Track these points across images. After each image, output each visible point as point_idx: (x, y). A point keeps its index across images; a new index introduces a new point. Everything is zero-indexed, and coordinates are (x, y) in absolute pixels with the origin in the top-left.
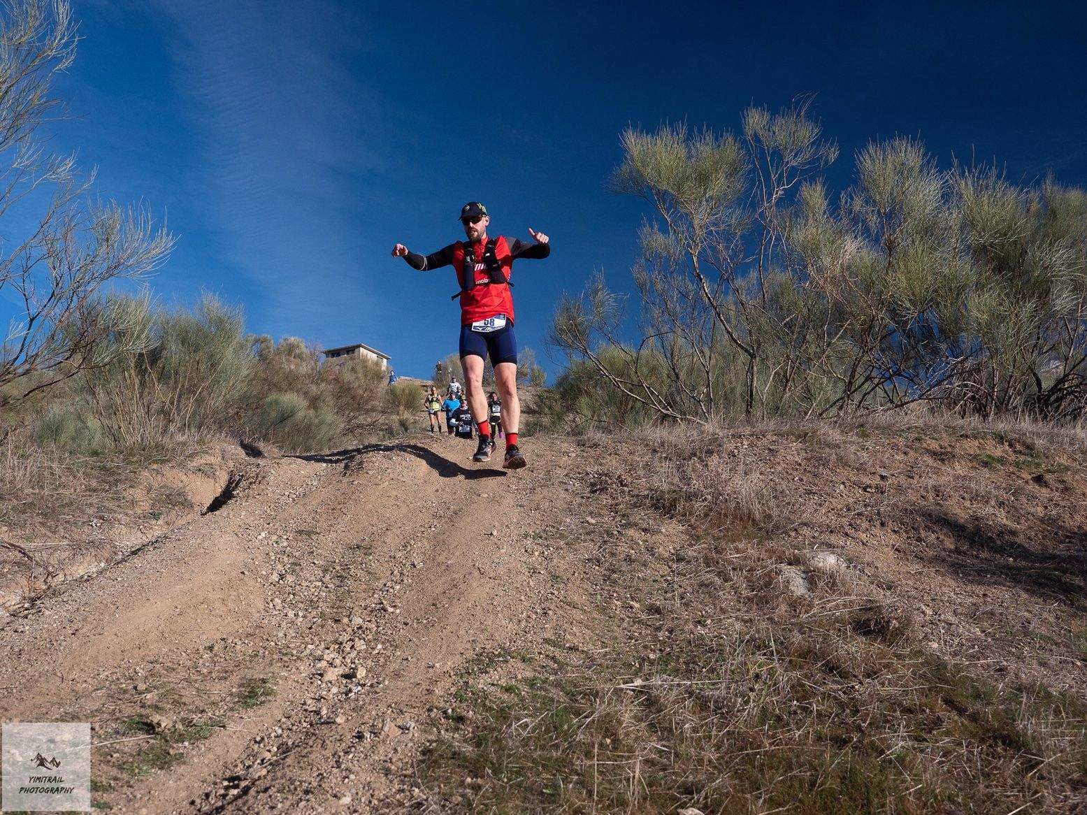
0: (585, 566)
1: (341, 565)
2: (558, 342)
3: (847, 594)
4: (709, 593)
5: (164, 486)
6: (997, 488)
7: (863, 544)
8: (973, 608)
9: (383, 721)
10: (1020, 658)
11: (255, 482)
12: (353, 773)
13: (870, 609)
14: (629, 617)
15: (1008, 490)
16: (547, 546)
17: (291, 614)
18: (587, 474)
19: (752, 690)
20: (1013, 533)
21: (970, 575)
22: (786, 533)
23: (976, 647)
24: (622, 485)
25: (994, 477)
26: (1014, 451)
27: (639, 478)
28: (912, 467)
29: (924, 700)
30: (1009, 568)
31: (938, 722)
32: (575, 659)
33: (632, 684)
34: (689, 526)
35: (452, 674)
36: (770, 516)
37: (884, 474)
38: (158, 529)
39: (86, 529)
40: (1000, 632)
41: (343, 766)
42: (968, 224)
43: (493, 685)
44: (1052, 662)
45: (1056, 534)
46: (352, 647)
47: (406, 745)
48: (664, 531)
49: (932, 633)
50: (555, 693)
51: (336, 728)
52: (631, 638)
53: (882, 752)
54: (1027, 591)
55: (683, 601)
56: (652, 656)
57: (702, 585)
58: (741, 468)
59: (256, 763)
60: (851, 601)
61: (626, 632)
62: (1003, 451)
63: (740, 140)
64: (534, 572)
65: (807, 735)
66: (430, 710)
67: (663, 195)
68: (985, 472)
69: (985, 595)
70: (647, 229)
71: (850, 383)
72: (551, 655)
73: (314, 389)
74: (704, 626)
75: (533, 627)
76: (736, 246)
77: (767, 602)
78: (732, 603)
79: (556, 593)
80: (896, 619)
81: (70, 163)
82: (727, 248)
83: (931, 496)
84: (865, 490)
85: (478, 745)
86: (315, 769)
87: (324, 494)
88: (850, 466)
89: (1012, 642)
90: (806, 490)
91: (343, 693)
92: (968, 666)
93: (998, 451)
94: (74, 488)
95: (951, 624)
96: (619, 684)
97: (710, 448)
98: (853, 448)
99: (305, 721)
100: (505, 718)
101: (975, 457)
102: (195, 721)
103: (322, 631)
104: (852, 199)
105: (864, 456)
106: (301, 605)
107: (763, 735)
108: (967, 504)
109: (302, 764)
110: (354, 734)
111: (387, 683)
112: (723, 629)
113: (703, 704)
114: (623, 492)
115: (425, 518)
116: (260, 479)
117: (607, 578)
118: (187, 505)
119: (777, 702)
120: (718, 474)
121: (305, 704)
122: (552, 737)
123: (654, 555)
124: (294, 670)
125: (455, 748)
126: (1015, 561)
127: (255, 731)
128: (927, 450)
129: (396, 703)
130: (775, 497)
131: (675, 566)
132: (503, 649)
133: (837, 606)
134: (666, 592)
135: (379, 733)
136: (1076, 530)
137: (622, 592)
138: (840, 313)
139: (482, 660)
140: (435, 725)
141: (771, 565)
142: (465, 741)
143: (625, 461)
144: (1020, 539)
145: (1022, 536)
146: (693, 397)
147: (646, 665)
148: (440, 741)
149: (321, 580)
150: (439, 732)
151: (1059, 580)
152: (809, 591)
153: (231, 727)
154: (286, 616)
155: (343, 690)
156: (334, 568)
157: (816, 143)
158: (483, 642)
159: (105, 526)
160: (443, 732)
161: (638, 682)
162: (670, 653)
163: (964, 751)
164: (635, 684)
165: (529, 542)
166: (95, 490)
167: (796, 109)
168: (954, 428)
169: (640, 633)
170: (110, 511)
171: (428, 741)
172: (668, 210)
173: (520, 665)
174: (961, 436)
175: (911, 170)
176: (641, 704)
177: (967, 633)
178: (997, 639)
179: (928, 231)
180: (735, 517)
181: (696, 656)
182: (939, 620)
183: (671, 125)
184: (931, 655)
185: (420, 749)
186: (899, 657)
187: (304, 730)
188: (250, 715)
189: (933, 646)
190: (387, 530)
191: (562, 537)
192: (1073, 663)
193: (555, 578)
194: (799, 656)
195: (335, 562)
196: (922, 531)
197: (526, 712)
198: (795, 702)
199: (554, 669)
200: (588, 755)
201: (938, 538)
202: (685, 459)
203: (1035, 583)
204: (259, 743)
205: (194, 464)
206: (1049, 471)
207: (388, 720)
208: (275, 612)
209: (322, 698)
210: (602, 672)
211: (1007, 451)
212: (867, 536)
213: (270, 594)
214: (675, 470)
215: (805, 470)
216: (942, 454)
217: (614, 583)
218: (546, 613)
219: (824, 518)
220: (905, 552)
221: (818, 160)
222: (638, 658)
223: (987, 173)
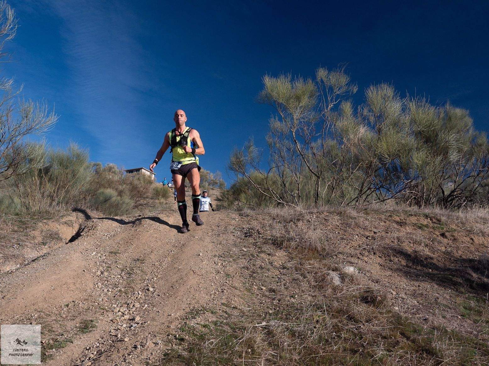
0: (241, 270)
1: (130, 268)
2: (232, 169)
3: (358, 284)
4: (297, 283)
5: (49, 230)
6: (425, 238)
7: (366, 262)
8: (414, 291)
9: (146, 340)
10: (434, 314)
11: (91, 229)
12: (131, 364)
13: (368, 291)
14: (261, 294)
15: (429, 239)
16: (225, 261)
17: (106, 290)
18: (243, 228)
19: (315, 327)
20: (432, 258)
21: (413, 277)
22: (332, 257)
23: (415, 309)
24: (259, 234)
25: (423, 233)
26: (432, 222)
27: (267, 231)
28: (388, 228)
29: (391, 333)
30: (430, 274)
31: (397, 343)
32: (236, 312)
33: (261, 324)
34: (288, 253)
35: (179, 319)
36: (325, 249)
37: (375, 231)
38: (45, 250)
39: (11, 249)
40: (426, 303)
41: (127, 361)
42: (413, 121)
43: (198, 324)
44: (448, 316)
45: (450, 259)
46: (134, 306)
47: (157, 351)
48: (277, 255)
49: (396, 303)
50: (226, 328)
51: (125, 343)
52: (261, 303)
53: (373, 356)
54: (437, 284)
55: (285, 287)
56: (270, 312)
57: (294, 279)
58: (312, 227)
59: (86, 359)
60: (360, 288)
61: (259, 300)
62: (427, 222)
63: (315, 82)
64: (218, 273)
65: (339, 348)
66: (168, 335)
67: (280, 105)
68: (420, 231)
69: (419, 286)
70: (272, 119)
71: (361, 190)
72: (225, 310)
73: (120, 187)
74: (294, 298)
75: (217, 297)
76: (312, 128)
77: (323, 288)
78: (307, 288)
79: (228, 282)
80: (380, 296)
81: (11, 82)
82: (308, 129)
83: (396, 241)
84: (367, 238)
85: (190, 352)
86: (114, 362)
87: (123, 235)
88: (360, 227)
89: (431, 307)
90: (341, 237)
91: (128, 327)
92: (411, 318)
93: (425, 222)
94: (7, 230)
95: (404, 299)
96: (255, 324)
97: (299, 218)
98: (361, 219)
99: (110, 340)
100: (203, 339)
101: (415, 224)
102: (58, 339)
103: (120, 298)
104: (363, 109)
105: (367, 223)
106: (110, 286)
107: (320, 348)
108: (412, 245)
109: (108, 360)
110: (133, 346)
111: (149, 322)
112: (303, 300)
113: (293, 334)
114: (259, 237)
115: (168, 247)
116: (94, 228)
117: (251, 276)
118: (59, 239)
119: (326, 333)
120: (302, 230)
121: (110, 332)
122: (224, 348)
123: (272, 266)
124: (106, 316)
125: (179, 353)
126: (432, 271)
127: (87, 344)
128: (394, 221)
129: (153, 332)
130: (327, 241)
131: (282, 271)
132: (203, 307)
133: (354, 290)
134: (278, 283)
136: (459, 257)
137: (258, 282)
138: (357, 160)
139: (193, 313)
140: (170, 342)
141: (325, 271)
142: (184, 350)
143: (261, 223)
144: (435, 261)
145: (435, 260)
146: (292, 195)
147: (268, 317)
148: (172, 350)
149: (120, 275)
150: (172, 346)
151: (451, 280)
152: (341, 283)
153: (76, 342)
154: (103, 291)
155: (128, 325)
156: (126, 269)
157: (348, 84)
158: (194, 304)
159: (20, 248)
160: (174, 345)
161: (264, 323)
162: (279, 310)
163: (409, 356)
164: (263, 324)
165: (216, 259)
166: (16, 231)
167: (339, 69)
168: (406, 211)
169: (266, 301)
170: (23, 241)
171: (167, 350)
172: (282, 112)
173: (210, 315)
174: (409, 215)
175: (389, 97)
176: (265, 333)
177: (411, 303)
178: (424, 306)
179: (396, 124)
180: (309, 249)
181: (290, 312)
182: (399, 297)
183: (285, 74)
184: (395, 312)
185: (163, 354)
186: (381, 313)
187: (110, 344)
188: (84, 337)
189: (396, 309)
190: (152, 252)
191: (231, 257)
192: (457, 317)
193: (228, 275)
194: (337, 312)
195: (127, 266)
196: (392, 257)
197: (212, 337)
198: (334, 333)
199: (226, 317)
200: (240, 356)
201: (399, 260)
202: (287, 223)
203: (441, 281)
204: (88, 350)
205: (64, 220)
206: (447, 231)
207: (149, 340)
208: (98, 289)
209: (119, 329)
210: (248, 319)
211: (429, 222)
212: (367, 259)
213: (96, 281)
214: (283, 228)
215: (341, 228)
216: (401, 223)
217: (254, 278)
218: (223, 291)
219: (349, 250)
220: (384, 266)
221: (349, 92)
222: (264, 312)
223: (421, 100)
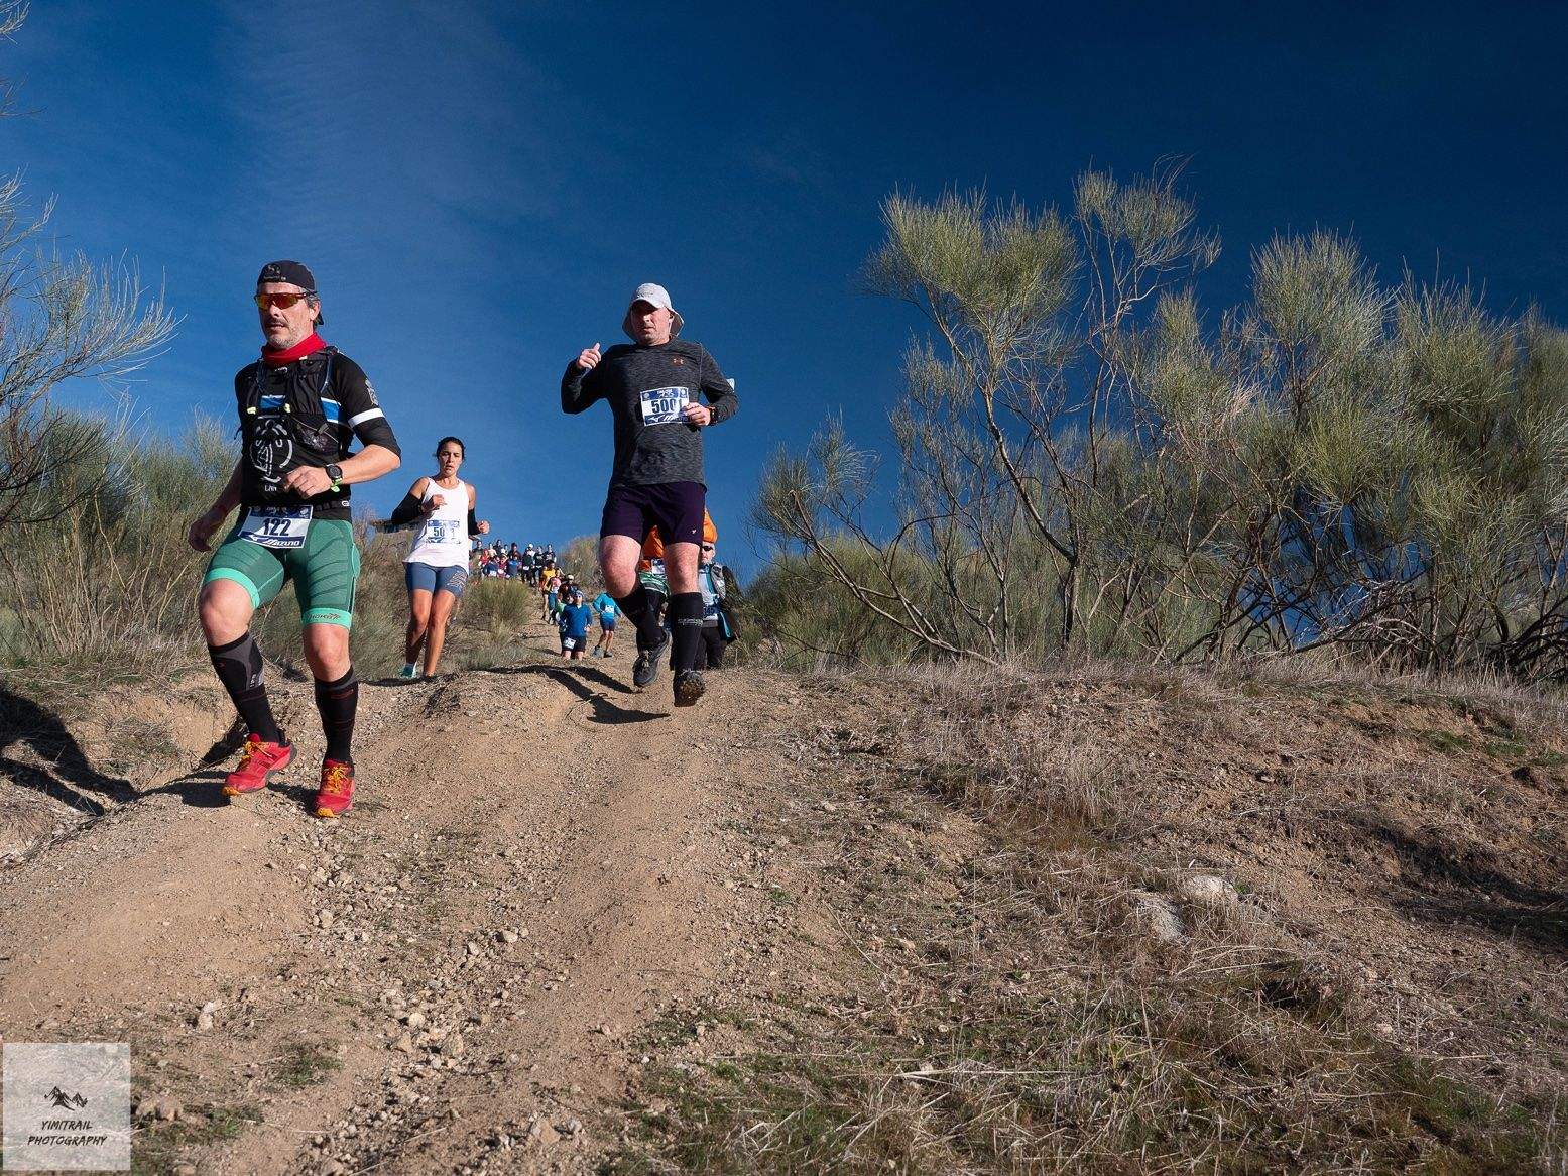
0: (823, 879)
1: (428, 861)
2: (765, 523)
3: (1243, 941)
4: (1024, 931)
5: (133, 721)
6: (1462, 785)
8: (1440, 971)
10: (1522, 1054)
13: (1280, 966)
14: (899, 964)
15: (1476, 788)
16: (761, 844)
17: (349, 937)
19: (1116, 1088)
20: (1488, 856)
21: (1427, 919)
22: (1139, 840)
23: (1452, 1033)
25: (1455, 768)
26: (1482, 729)
27: (902, 742)
29: (1384, 1116)
30: (1486, 910)
31: (1411, 1151)
32: (822, 1028)
33: (919, 1073)
34: (984, 822)
35: (626, 1044)
36: (1112, 812)
37: (1287, 754)
40: (1486, 1012)
42: (1417, 373)
43: (698, 1064)
45: (1552, 861)
47: (572, 1159)
48: (945, 827)
49: (1381, 1009)
54: (1519, 948)
55: (984, 941)
56: (943, 1028)
57: (1012, 917)
58: (1068, 734)
60: (1248, 953)
62: (1465, 728)
63: (1069, 220)
64: (743, 885)
65: (1208, 1166)
67: (945, 301)
68: (1441, 761)
69: (1455, 952)
70: (915, 353)
71: (1229, 610)
72: (783, 1019)
74: (1020, 983)
75: (748, 972)
76: (1056, 386)
77: (1118, 949)
78: (1061, 949)
79: (779, 918)
80: (1329, 984)
81: (12, 188)
82: (1041, 389)
83: (1362, 793)
84: (1258, 777)
85: (689, 1164)
87: (395, 745)
88: (1233, 739)
89: (1507, 1028)
90: (1167, 773)
92: (1443, 1065)
93: (1458, 727)
95: (1409, 996)
96: (897, 1071)
97: (1015, 700)
98: (1237, 711)
99: (393, 1113)
101: (1425, 734)
103: (403, 967)
104: (1241, 316)
105: (1256, 725)
106: (364, 922)
107: (1140, 1161)
108: (1417, 807)
112: (1050, 989)
113: (1038, 1111)
114: (877, 764)
117: (859, 900)
118: (169, 752)
119: (1156, 1111)
120: (1033, 742)
122: (802, 1153)
123: (932, 865)
125: (652, 1166)
126: (1494, 900)
128: (1352, 720)
130: (1120, 783)
131: (966, 884)
132: (705, 1006)
133: (1227, 959)
134: (954, 926)
135: (525, 1138)
137: (885, 923)
139: (673, 1024)
140: (611, 1127)
141: (1121, 889)
142: (665, 1155)
143: (879, 715)
144: (1500, 867)
146: (977, 620)
147: (936, 1045)
148: (624, 1153)
149: (396, 884)
150: (622, 1139)
151: (1566, 934)
152: (1183, 934)
153: (274, 1118)
154: (342, 939)
156: (416, 865)
157: (1188, 235)
158: (671, 994)
160: (627, 1140)
161: (927, 1070)
162: (970, 1025)
164: (922, 1073)
166: (20, 722)
167: (1159, 175)
168: (1389, 688)
171: (607, 1154)
172: (950, 325)
173: (734, 1033)
174: (1402, 701)
175: (1337, 282)
176: (934, 1106)
177: (1434, 1011)
178: (1482, 1023)
179: (1361, 380)
180: (1058, 812)
181: (1014, 1031)
182: (1389, 989)
183: (961, 193)
184: (1385, 1044)
185: (595, 1167)
186: (1335, 1044)
189: (1385, 1030)
190: (501, 806)
191: (783, 830)
193: (778, 896)
194: (1180, 1036)
195: (417, 855)
196: (1349, 847)
197: (756, 1111)
198: (1185, 1111)
199: (789, 1043)
201: (1375, 859)
202: (973, 717)
203: (1531, 936)
204: (321, 1146)
205: (182, 687)
206: (1536, 762)
207: (536, 1115)
208: (323, 932)
210: (866, 1051)
211: (1470, 728)
212: (1265, 851)
213: (313, 902)
214: (958, 733)
215: (1165, 741)
216: (1375, 727)
217: (871, 907)
218: (767, 951)
219: (1197, 820)
220: (1324, 879)
221: (1189, 260)
222: (921, 1030)
223: (1457, 294)
